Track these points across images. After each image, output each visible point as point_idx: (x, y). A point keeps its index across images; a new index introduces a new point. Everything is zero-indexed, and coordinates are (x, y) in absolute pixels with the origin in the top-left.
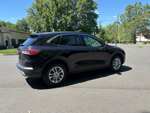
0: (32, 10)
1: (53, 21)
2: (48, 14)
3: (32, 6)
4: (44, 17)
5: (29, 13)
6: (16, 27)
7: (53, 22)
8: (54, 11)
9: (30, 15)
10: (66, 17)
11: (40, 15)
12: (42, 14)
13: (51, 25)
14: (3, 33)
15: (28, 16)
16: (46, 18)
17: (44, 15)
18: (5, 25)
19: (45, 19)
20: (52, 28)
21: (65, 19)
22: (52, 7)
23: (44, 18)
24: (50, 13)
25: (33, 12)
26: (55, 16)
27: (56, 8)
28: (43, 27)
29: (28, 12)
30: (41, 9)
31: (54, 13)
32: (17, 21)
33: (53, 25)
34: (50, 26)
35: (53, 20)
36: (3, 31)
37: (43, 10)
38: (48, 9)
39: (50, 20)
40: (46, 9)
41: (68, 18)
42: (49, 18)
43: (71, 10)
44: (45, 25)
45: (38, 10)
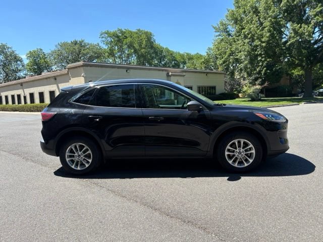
0: (225, 25)
1: (264, 42)
3: (227, 17)
4: (246, 37)
5: (218, 33)
6: (204, 63)
7: (264, 44)
8: (269, 19)
9: (220, 37)
10: (300, 27)
12: (243, 31)
15: (216, 38)
16: (249, 39)
19: (247, 41)
20: (262, 58)
21: (296, 32)
24: (261, 24)
25: (226, 29)
26: (270, 31)
29: (217, 30)
33: (264, 50)
34: (257, 55)
35: (263, 40)
36: (170, 74)
37: (244, 22)
38: (257, 16)
39: (257, 41)
40: (252, 18)
41: (305, 28)
42: (255, 38)
43: (317, 7)
44: (246, 53)
45: (236, 23)
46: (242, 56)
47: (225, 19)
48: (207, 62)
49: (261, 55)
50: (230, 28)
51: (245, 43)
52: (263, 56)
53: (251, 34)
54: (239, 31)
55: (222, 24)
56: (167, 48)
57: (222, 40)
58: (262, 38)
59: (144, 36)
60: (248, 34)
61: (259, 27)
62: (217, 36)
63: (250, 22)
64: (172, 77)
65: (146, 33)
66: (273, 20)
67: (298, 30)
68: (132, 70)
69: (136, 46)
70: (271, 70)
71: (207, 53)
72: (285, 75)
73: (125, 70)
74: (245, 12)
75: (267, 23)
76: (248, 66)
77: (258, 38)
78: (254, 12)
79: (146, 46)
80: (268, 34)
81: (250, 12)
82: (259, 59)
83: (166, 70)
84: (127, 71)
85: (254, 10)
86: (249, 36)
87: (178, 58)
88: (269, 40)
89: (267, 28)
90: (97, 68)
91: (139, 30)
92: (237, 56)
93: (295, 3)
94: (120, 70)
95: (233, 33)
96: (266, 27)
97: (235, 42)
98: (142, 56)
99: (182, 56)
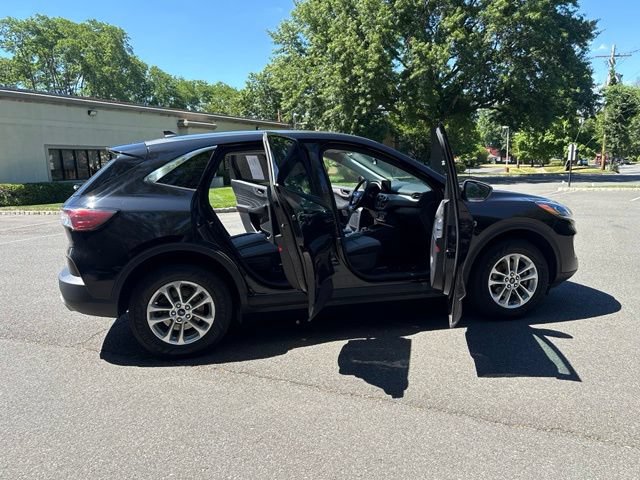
0: (293, 30)
1: (370, 71)
2: (349, 41)
3: (295, 15)
4: (335, 58)
5: (280, 47)
6: (243, 104)
7: (371, 75)
8: (377, 27)
9: (283, 54)
10: (430, 48)
11: (318, 47)
12: (329, 45)
13: (363, 89)
14: (187, 127)
15: (277, 56)
16: (343, 62)
17: (337, 50)
18: (208, 94)
19: (338, 66)
20: (367, 100)
21: (423, 57)
22: (369, 8)
23: (334, 63)
24: (362, 35)
25: (295, 38)
26: (379, 51)
27: (383, 14)
28: (331, 98)
29: (279, 40)
30: (325, 22)
31: (376, 36)
32: (248, 80)
33: (370, 86)
34: (358, 94)
35: (369, 66)
36: (186, 122)
37: (331, 29)
38: (354, 19)
39: (356, 67)
40: (345, 22)
41: (437, 51)
42: (354, 61)
43: (455, 12)
44: (337, 89)
45: (314, 29)
46: (329, 94)
47: (291, 19)
48: (247, 102)
49: (364, 94)
50: (303, 38)
51: (334, 69)
52: (368, 96)
53: (344, 55)
54: (323, 46)
55: (289, 30)
56: (155, 68)
57: (288, 60)
58: (367, 62)
59: (105, 38)
60: (340, 53)
61: (359, 42)
62: (277, 53)
63: (341, 29)
64: (189, 130)
65: (112, 31)
66: (384, 30)
67: (427, 53)
68: (100, 111)
69: (89, 57)
70: (367, 124)
71: (248, 83)
72: (388, 135)
73: (85, 110)
74: (330, 9)
75: (373, 37)
76: (341, 115)
77: (359, 62)
78: (347, 12)
79: (113, 59)
80: (377, 57)
81: (340, 12)
82: (362, 102)
83: (175, 115)
84: (89, 112)
85: (347, 7)
86: (342, 57)
87: (183, 91)
88: (379, 68)
89: (373, 45)
90: (17, 103)
91: (93, 22)
92: (321, 93)
93: (420, 2)
94: (72, 109)
95: (310, 49)
96: (372, 42)
97: (313, 65)
98: (105, 80)
99: (190, 86)
